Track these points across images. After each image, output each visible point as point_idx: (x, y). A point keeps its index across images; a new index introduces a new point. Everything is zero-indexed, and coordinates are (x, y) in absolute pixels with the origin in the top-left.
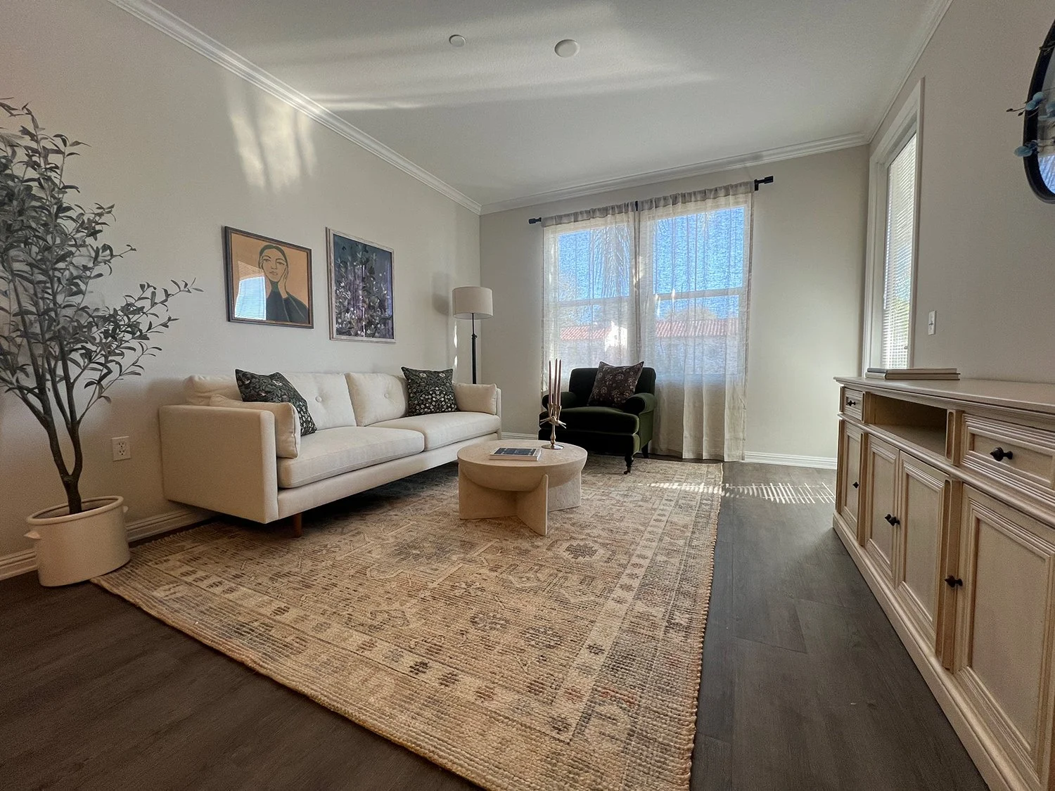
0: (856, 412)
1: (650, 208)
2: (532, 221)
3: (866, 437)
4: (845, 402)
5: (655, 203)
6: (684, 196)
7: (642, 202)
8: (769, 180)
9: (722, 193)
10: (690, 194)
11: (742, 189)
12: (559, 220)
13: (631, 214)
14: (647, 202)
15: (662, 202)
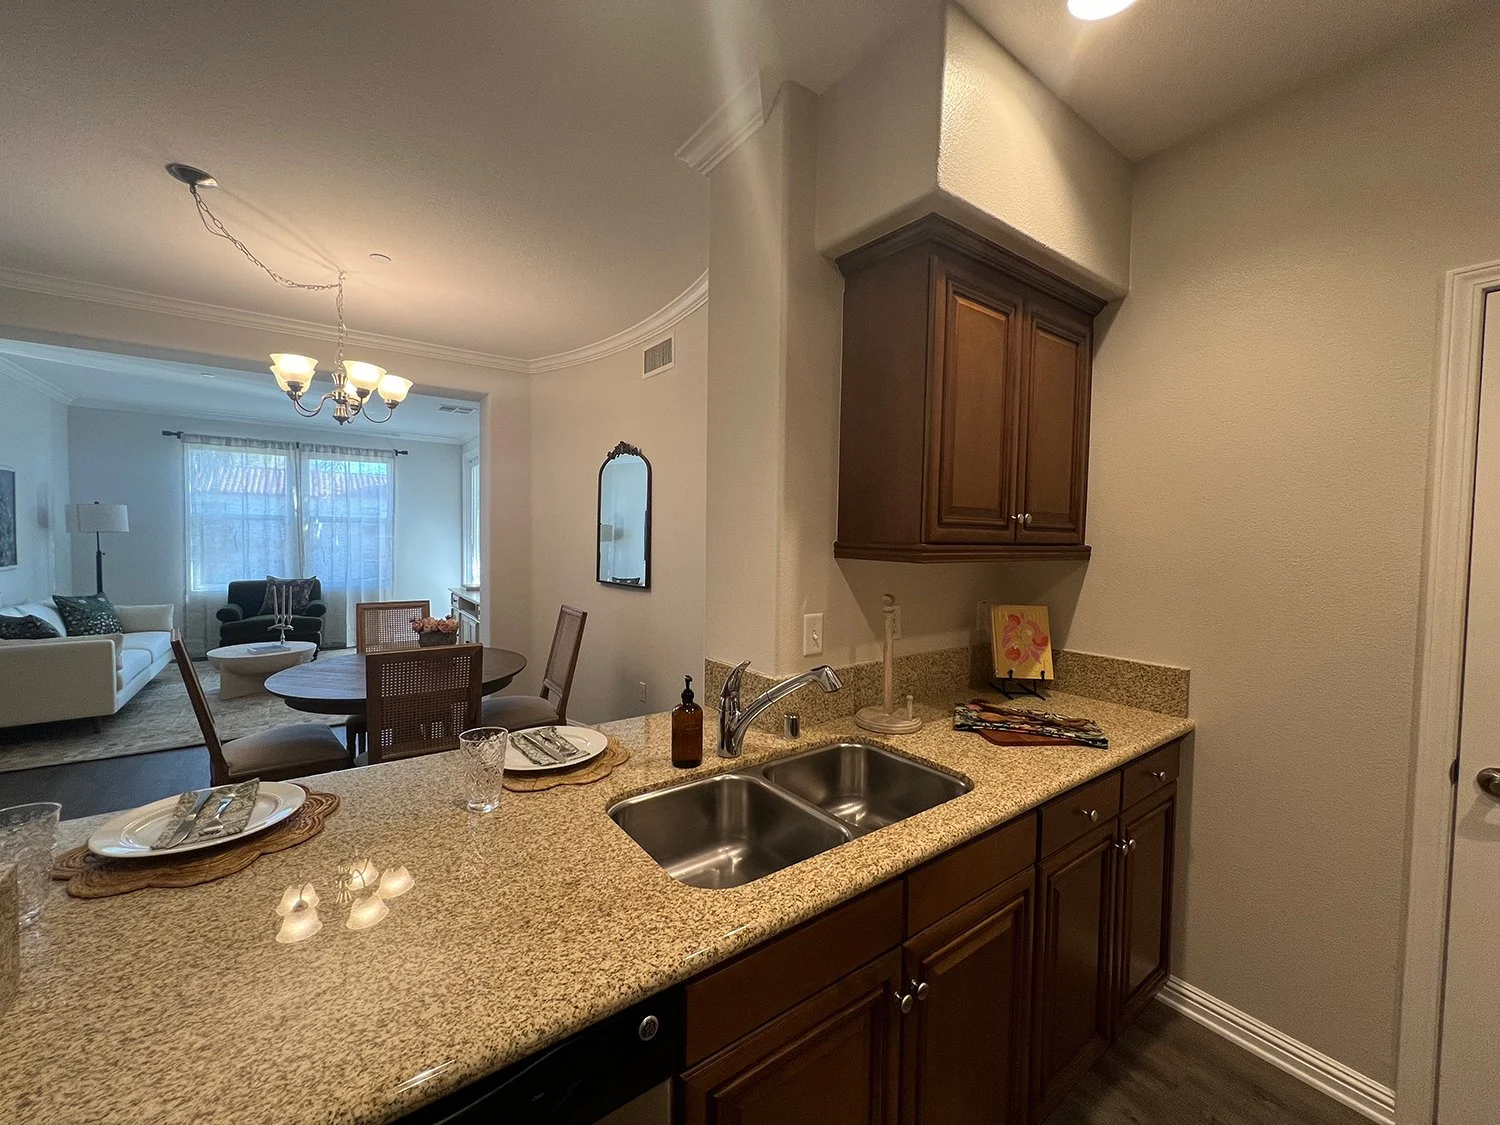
0: (457, 605)
1: (311, 451)
2: (165, 433)
3: (460, 614)
4: (453, 600)
5: (316, 449)
6: (341, 448)
7: (304, 445)
8: (406, 453)
9: (372, 453)
10: (347, 449)
11: (386, 454)
12: (206, 440)
13: (292, 452)
14: (308, 445)
15: (322, 449)
